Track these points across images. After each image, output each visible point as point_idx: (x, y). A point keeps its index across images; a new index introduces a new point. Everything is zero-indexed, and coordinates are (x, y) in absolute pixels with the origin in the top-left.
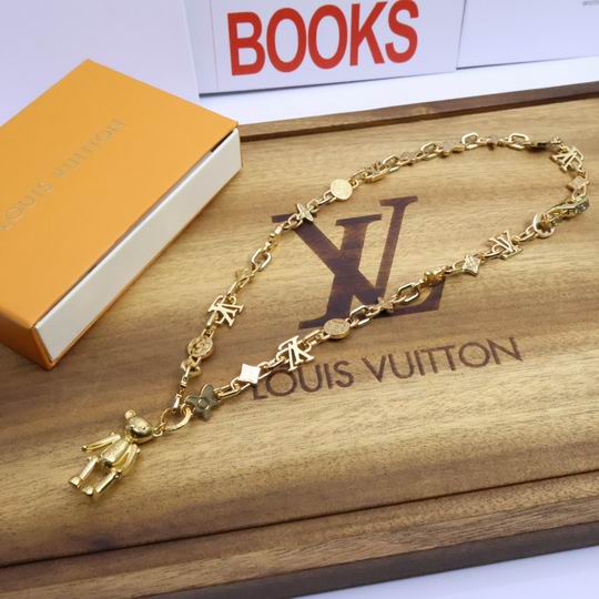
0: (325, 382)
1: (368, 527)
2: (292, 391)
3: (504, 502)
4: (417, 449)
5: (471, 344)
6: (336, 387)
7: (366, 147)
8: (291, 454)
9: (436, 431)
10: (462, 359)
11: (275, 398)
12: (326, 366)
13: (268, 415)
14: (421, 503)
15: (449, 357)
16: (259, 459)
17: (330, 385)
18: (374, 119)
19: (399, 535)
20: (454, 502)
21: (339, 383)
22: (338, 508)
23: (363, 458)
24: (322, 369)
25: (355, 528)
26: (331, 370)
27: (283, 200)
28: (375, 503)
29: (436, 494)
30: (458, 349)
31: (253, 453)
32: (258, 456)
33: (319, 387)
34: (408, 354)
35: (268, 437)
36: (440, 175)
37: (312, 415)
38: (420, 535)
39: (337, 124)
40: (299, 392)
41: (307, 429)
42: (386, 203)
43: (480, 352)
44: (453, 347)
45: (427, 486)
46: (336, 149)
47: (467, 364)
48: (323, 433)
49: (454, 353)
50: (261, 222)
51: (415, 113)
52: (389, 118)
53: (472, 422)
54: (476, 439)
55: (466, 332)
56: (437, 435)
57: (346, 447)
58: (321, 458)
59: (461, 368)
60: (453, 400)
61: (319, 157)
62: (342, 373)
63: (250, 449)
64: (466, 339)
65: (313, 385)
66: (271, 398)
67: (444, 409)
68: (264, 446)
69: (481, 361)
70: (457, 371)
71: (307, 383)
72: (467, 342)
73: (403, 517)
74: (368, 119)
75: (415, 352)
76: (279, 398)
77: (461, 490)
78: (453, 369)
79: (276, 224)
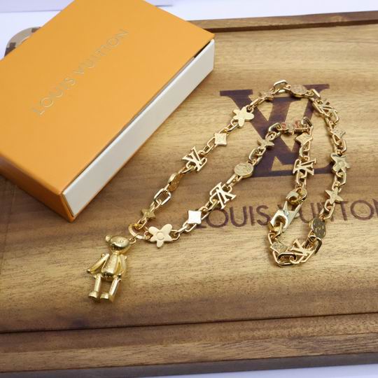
0: (249, 220)
1: (272, 333)
2: (224, 224)
3: (375, 325)
4: (313, 278)
5: (360, 201)
6: (257, 225)
7: (294, 43)
8: (221, 272)
9: (329, 266)
10: (353, 212)
11: (212, 229)
12: (251, 208)
13: (206, 241)
14: (313, 319)
15: (343, 210)
16: (196, 273)
17: (253, 223)
18: (302, 23)
19: (295, 343)
20: (337, 320)
21: (259, 222)
22: (251, 316)
23: (272, 281)
24: (248, 210)
25: (263, 332)
26: (255, 211)
27: (229, 79)
28: (279, 316)
29: (325, 313)
30: (350, 204)
31: (192, 268)
32: (195, 271)
33: (244, 223)
34: (312, 205)
35: (204, 258)
36: (347, 70)
37: (238, 244)
38: (310, 344)
39: (274, 24)
40: (230, 226)
41: (234, 254)
43: (367, 208)
44: (346, 202)
45: (318, 306)
46: (272, 43)
47: (356, 217)
48: (245, 259)
49: (347, 207)
50: (212, 95)
51: (333, 20)
52: (313, 22)
53: (356, 261)
54: (358, 274)
55: (358, 192)
56: (329, 269)
57: (260, 271)
58: (242, 277)
59: (351, 219)
60: (343, 243)
61: (258, 49)
62: (262, 214)
63: (190, 265)
64: (357, 197)
65: (240, 222)
66: (209, 228)
67: (336, 249)
68: (201, 264)
69: (366, 215)
70: (348, 222)
71: (236, 219)
72: (357, 199)
73: (299, 328)
74: (297, 22)
75: (318, 204)
76: (214, 229)
77: (344, 312)
78: (345, 219)
79: (223, 97)
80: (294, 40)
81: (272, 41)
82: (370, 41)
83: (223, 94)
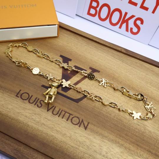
0: (35, 103)
1: (12, 144)
2: (26, 100)
4: (40, 134)
5: (77, 117)
6: (36, 106)
8: (11, 115)
9: (48, 133)
10: (72, 120)
11: (20, 99)
12: (39, 99)
13: (15, 102)
15: (69, 117)
16: (3, 110)
17: (35, 104)
19: (15, 151)
21: (38, 105)
22: (9, 134)
23: (26, 127)
24: (37, 99)
25: (9, 142)
26: (39, 101)
27: (67, 52)
28: (18, 140)
29: (34, 148)
30: (73, 116)
31: (4, 108)
32: (4, 109)
33: (32, 103)
34: (60, 109)
35: (10, 107)
36: (111, 70)
37: (24, 109)
38: (20, 155)
39: (97, 41)
40: (27, 101)
41: (20, 111)
42: (91, 68)
43: (78, 121)
44: (72, 115)
45: (34, 144)
46: (92, 47)
47: (72, 122)
48: (23, 115)
49: (71, 117)
50: (57, 55)
53: (59, 137)
54: (56, 141)
55: (79, 113)
56: (47, 134)
57: (24, 122)
58: (17, 120)
60: (59, 128)
61: (86, 47)
62: (41, 103)
63: (4, 107)
65: (31, 101)
66: (20, 98)
67: (55, 129)
68: (7, 108)
69: (75, 123)
70: (68, 122)
71: (31, 100)
72: (77, 116)
73: (22, 148)
75: (62, 110)
76: (21, 99)
77: (40, 151)
78: (67, 121)
79: (60, 57)
80: (101, 50)
81: (93, 46)
82: (128, 64)
83: (61, 56)
